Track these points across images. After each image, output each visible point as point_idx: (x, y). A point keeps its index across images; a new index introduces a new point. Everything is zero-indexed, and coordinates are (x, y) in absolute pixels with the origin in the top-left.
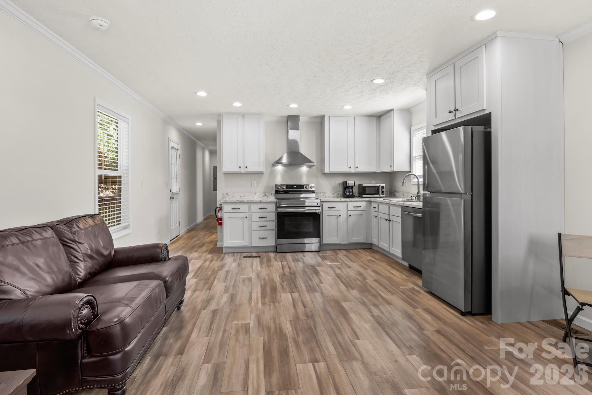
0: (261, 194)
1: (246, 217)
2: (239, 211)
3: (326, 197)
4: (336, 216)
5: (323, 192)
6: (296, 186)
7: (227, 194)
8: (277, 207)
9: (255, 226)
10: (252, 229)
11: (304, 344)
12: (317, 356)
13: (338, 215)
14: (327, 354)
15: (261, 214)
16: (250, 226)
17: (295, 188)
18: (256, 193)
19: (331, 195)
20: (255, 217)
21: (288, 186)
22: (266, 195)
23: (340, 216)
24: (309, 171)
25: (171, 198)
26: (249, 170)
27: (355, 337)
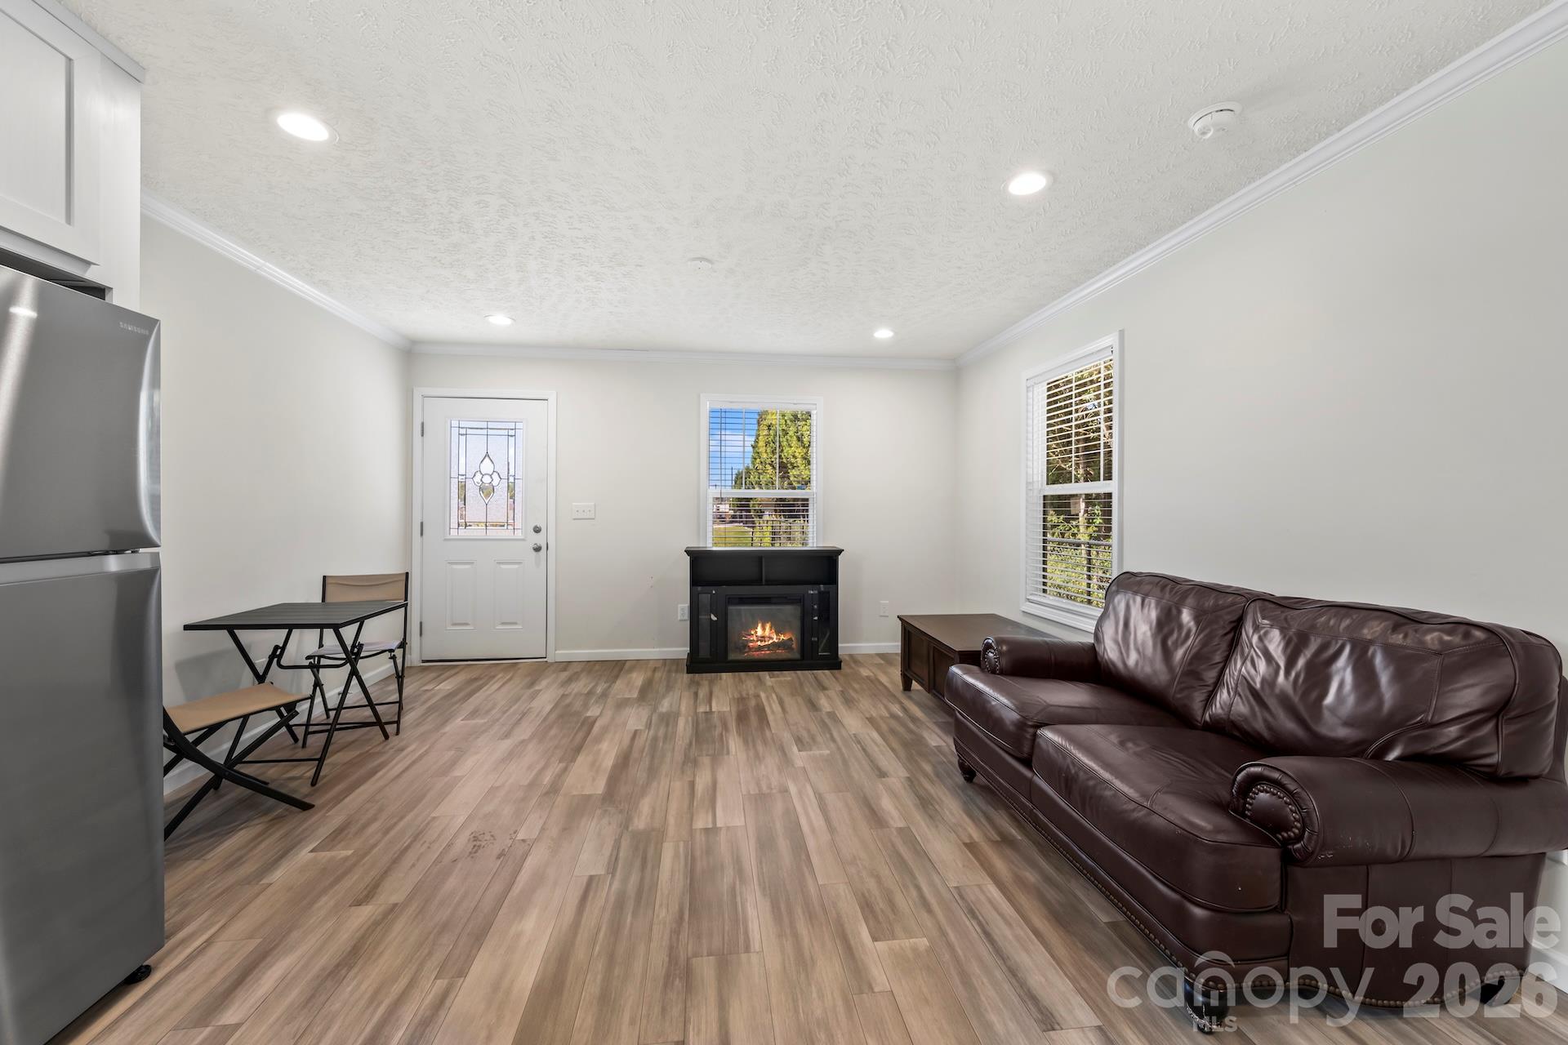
11: (722, 866)
12: (703, 839)
14: (682, 844)
27: (594, 885)
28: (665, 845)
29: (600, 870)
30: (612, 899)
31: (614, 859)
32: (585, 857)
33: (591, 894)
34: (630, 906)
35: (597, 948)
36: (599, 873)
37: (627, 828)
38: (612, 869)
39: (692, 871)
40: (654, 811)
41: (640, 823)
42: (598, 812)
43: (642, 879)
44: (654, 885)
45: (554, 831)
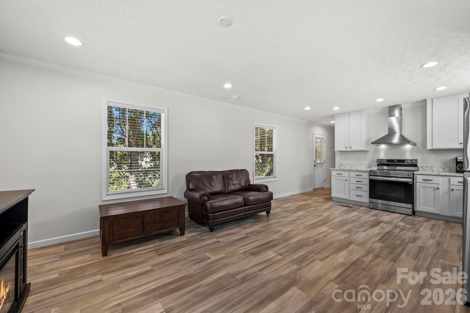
0: (366, 166)
1: (346, 180)
2: (342, 175)
3: (433, 171)
4: (434, 188)
5: (429, 167)
6: (396, 161)
7: (342, 165)
8: (370, 175)
9: (353, 187)
10: (351, 189)
13: (436, 188)
15: (358, 179)
16: (349, 186)
17: (395, 162)
18: (362, 165)
19: (441, 169)
20: (353, 181)
21: (388, 161)
22: (370, 167)
23: (438, 189)
24: (413, 148)
25: (315, 166)
26: (353, 149)
27: (322, 259)
28: (295, 258)
29: (317, 261)
30: (319, 255)
31: (312, 262)
32: (319, 267)
33: (323, 258)
34: (316, 252)
35: (328, 250)
36: (318, 261)
37: (300, 268)
38: (314, 260)
39: (296, 250)
40: (286, 268)
41: (295, 267)
42: (303, 279)
43: (309, 255)
44: (307, 252)
45: (324, 281)
